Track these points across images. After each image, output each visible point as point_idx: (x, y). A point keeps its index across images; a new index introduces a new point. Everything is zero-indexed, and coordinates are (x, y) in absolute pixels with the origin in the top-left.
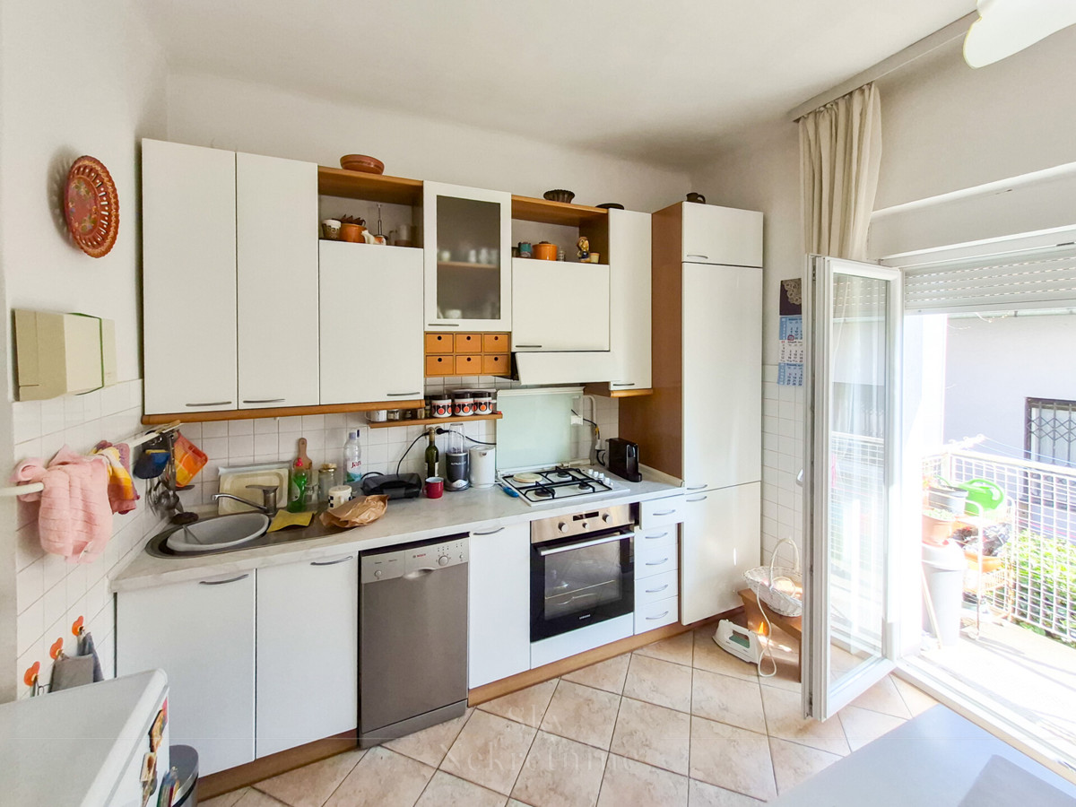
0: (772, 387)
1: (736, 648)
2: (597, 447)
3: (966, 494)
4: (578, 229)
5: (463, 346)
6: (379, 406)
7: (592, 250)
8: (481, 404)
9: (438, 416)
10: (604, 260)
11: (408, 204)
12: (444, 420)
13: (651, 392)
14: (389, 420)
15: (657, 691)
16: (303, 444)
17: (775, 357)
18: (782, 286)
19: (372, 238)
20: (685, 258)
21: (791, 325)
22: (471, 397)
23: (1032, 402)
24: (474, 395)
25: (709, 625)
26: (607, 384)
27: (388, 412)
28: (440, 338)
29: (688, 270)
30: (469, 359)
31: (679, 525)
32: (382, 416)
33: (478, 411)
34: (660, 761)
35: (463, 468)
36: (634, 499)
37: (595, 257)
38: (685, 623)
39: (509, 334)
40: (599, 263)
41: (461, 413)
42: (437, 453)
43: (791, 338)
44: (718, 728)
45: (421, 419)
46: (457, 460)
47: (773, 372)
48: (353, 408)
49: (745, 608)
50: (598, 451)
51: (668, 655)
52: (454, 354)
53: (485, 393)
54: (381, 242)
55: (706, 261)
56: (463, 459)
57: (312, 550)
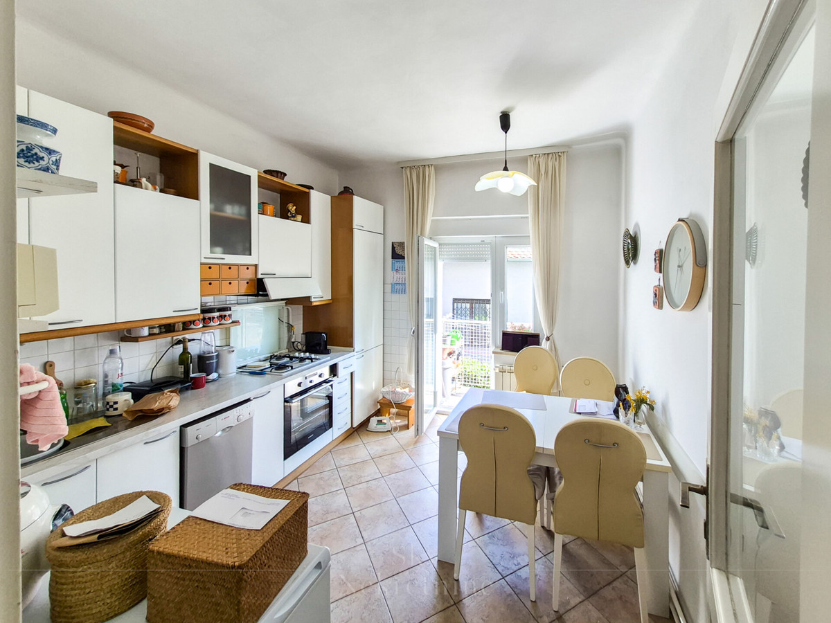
0: (388, 295)
1: (380, 428)
2: (293, 340)
3: (450, 337)
4: (279, 195)
5: (226, 273)
6: (141, 324)
7: (297, 212)
8: (225, 316)
9: (195, 327)
10: (306, 220)
11: (157, 156)
12: (197, 330)
13: (331, 301)
14: (150, 335)
15: (352, 459)
16: (51, 366)
17: (389, 280)
18: (393, 245)
19: (150, 186)
20: (355, 226)
21: (398, 264)
22: (217, 312)
23: (455, 300)
24: (220, 310)
25: (365, 423)
26: (309, 297)
27: (149, 328)
28: (210, 268)
29: (357, 234)
30: (230, 283)
31: (352, 374)
32: (146, 332)
33: (223, 322)
34: (369, 479)
35: (215, 364)
36: (332, 362)
37: (299, 217)
38: (355, 426)
39: (256, 266)
40: (301, 222)
41: (212, 324)
42: (191, 356)
43: (397, 271)
44: (386, 457)
45: (179, 331)
46: (211, 358)
47: (388, 288)
48: (106, 328)
49: (382, 407)
50: (293, 343)
51: (349, 444)
52: (220, 280)
53: (227, 307)
54: (155, 189)
55: (362, 228)
56: (215, 357)
57: (150, 431)
